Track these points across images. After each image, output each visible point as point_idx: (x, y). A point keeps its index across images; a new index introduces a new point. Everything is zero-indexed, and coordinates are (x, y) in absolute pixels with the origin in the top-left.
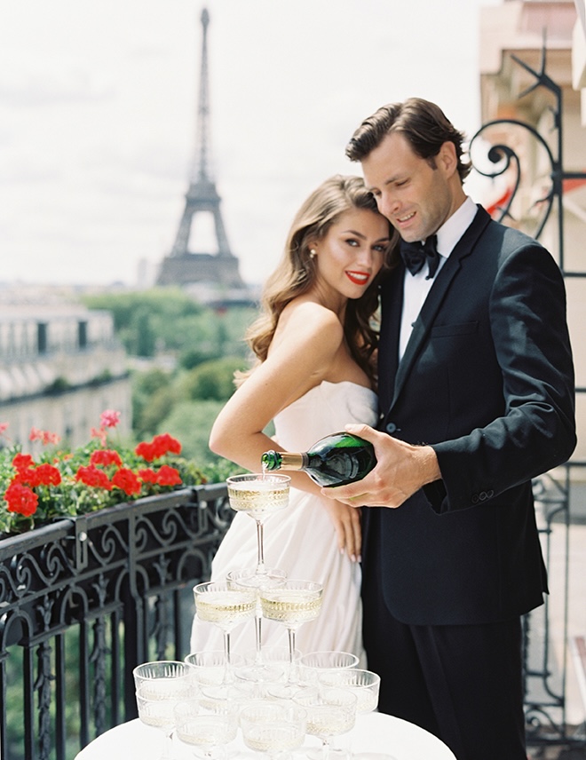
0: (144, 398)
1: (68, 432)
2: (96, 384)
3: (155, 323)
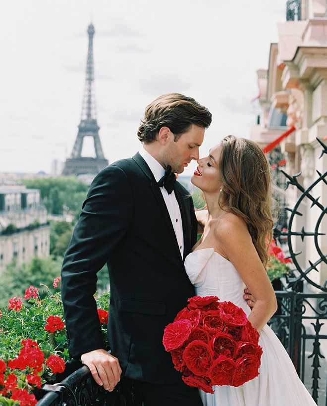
0: (57, 237)
1: (15, 254)
2: (30, 228)
3: (62, 194)
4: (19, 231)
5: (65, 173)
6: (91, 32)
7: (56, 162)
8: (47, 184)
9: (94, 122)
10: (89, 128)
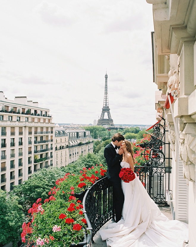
0: (96, 146)
1: (82, 152)
2: (87, 143)
3: (97, 132)
4: (83, 144)
5: (98, 124)
6: (106, 77)
7: (95, 121)
8: (92, 128)
9: (108, 107)
10: (106, 109)
